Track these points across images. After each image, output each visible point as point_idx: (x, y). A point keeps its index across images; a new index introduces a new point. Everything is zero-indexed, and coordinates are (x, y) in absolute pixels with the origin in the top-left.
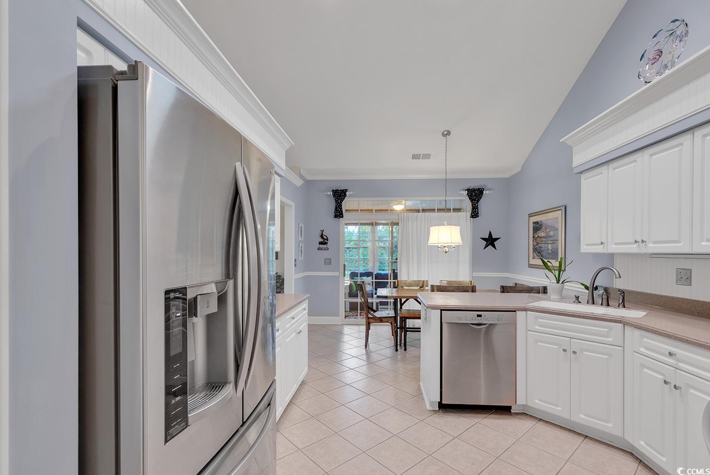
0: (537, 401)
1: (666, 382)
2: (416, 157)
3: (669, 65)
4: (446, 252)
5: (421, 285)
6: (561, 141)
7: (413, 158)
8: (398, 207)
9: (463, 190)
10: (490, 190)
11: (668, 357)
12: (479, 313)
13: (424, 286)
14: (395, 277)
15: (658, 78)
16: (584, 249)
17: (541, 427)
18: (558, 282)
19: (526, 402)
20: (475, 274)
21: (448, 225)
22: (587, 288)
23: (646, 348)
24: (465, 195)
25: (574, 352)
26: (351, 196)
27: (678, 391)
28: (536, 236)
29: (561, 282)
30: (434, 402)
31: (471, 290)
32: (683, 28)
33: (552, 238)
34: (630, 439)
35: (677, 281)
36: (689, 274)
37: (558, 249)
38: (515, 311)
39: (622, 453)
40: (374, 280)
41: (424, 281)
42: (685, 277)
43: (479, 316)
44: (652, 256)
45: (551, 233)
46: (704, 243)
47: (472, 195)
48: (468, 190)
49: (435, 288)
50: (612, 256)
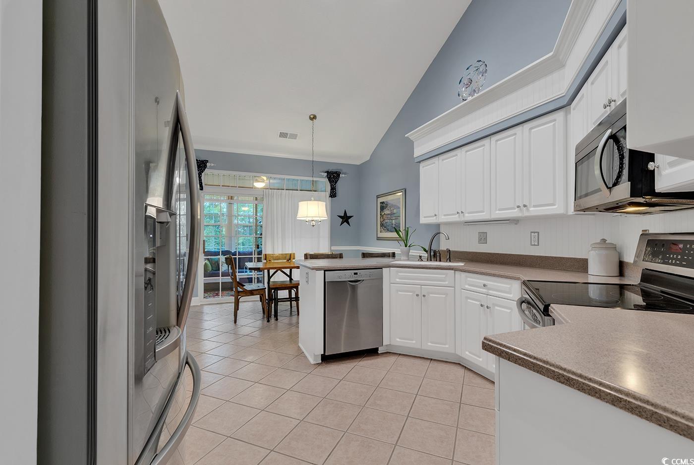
0: (398, 340)
1: (482, 305)
2: (283, 135)
3: (476, 90)
4: (313, 226)
5: (288, 257)
6: (406, 136)
7: (280, 136)
8: (259, 185)
9: (323, 172)
10: (345, 174)
11: (483, 288)
12: (356, 271)
13: (292, 259)
14: (260, 253)
15: (470, 98)
16: (423, 220)
17: (401, 359)
18: (406, 246)
19: (390, 342)
20: (334, 248)
21: (315, 200)
22: (425, 250)
23: (469, 285)
24: (324, 176)
25: (424, 296)
26: (211, 168)
27: (488, 310)
28: (383, 214)
29: (408, 246)
30: (317, 355)
31: (339, 257)
32: (483, 66)
33: (395, 215)
34: (459, 353)
35: (479, 242)
36: (485, 236)
37: (400, 224)
38: (382, 268)
39: (454, 365)
40: (237, 257)
41: (291, 254)
42: (483, 238)
43: (356, 274)
44: (466, 224)
45: (395, 211)
46: (497, 212)
47: (330, 177)
48: (327, 172)
49: (309, 257)
50: (438, 226)
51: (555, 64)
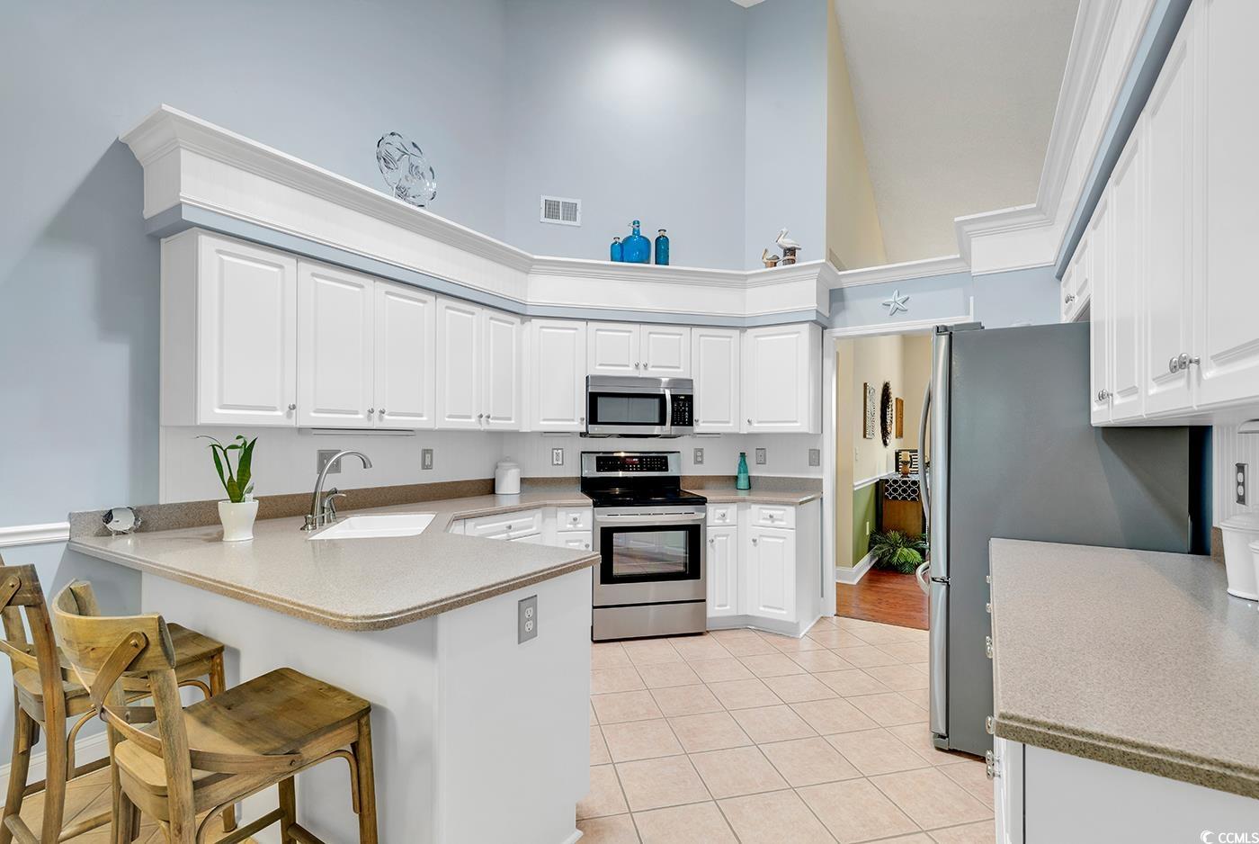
16: (216, 415)
51: (525, 266)
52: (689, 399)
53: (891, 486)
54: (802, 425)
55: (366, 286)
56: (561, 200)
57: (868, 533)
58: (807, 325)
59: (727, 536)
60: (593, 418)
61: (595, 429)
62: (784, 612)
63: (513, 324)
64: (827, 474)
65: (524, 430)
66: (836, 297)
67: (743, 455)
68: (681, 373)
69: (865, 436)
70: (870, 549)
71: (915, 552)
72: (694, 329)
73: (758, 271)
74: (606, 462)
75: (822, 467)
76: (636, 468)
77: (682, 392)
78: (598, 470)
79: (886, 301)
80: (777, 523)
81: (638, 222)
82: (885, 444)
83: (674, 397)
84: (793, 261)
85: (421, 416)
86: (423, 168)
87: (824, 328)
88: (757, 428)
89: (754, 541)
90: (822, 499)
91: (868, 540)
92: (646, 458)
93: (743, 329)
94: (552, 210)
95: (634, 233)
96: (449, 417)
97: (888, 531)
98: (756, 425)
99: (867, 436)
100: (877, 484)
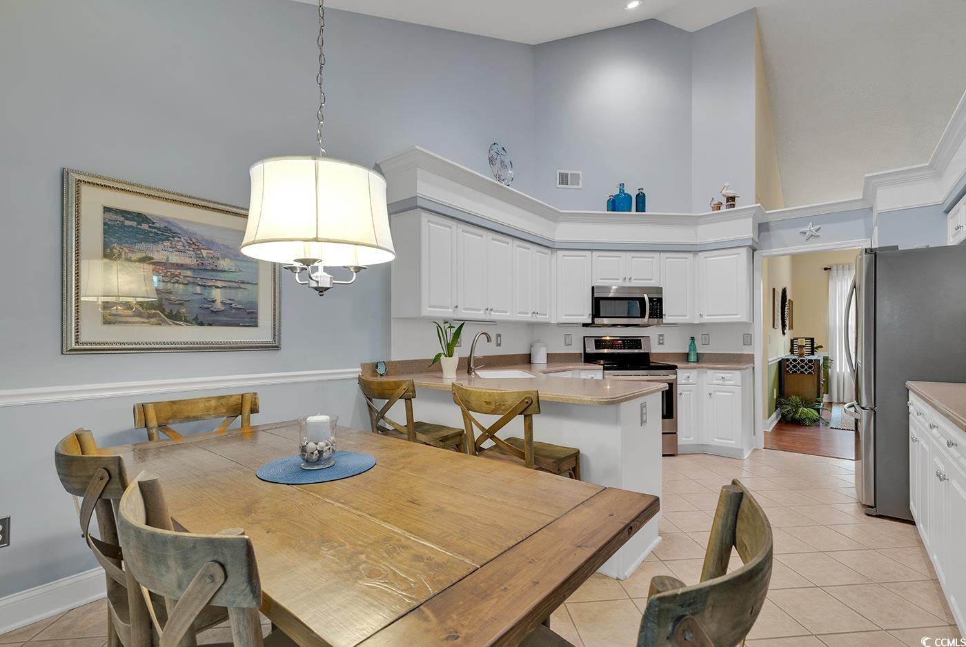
16: (428, 311)
51: (554, 217)
52: (660, 300)
53: (791, 363)
54: (742, 316)
55: (484, 236)
56: (569, 172)
57: (775, 397)
58: (745, 249)
59: (690, 391)
60: (596, 313)
61: (597, 321)
62: (733, 442)
63: (547, 254)
64: (757, 351)
65: (552, 322)
66: (763, 228)
67: (693, 338)
68: (653, 283)
69: (774, 327)
70: (776, 408)
71: (813, 411)
72: (662, 254)
73: (708, 213)
74: (599, 343)
75: (754, 346)
76: (621, 347)
77: (655, 296)
78: (596, 348)
79: (803, 230)
80: (727, 382)
81: (623, 184)
82: (784, 333)
83: (650, 299)
84: (733, 206)
85: (506, 312)
86: (507, 162)
87: (754, 250)
88: (706, 319)
89: (710, 394)
90: (754, 368)
91: (775, 402)
92: (627, 340)
93: (696, 252)
94: (564, 179)
95: (620, 192)
96: (519, 313)
97: (790, 396)
98: (706, 317)
99: (776, 327)
100: (780, 362)
